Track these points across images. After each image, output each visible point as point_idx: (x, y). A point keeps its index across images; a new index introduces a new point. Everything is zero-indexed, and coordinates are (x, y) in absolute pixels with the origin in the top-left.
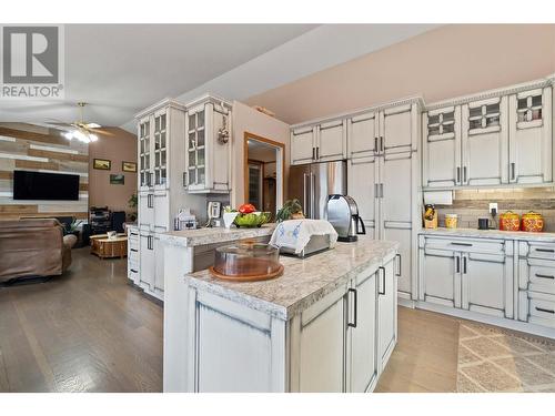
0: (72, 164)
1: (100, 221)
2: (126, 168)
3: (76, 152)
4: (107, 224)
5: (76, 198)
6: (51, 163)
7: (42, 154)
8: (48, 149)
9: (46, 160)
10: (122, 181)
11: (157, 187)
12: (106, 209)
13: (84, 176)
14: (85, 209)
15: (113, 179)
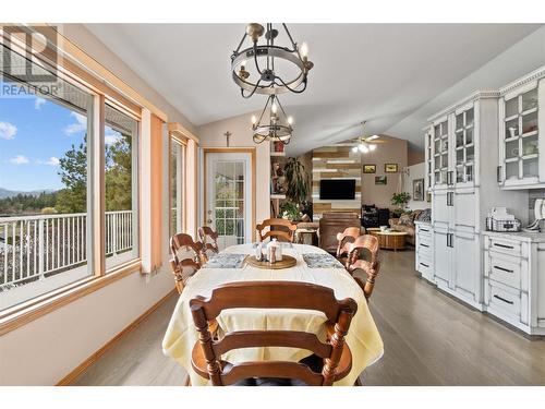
0: (350, 171)
1: (370, 216)
2: (388, 170)
3: (353, 162)
4: (375, 219)
5: (353, 198)
6: (339, 172)
7: (333, 166)
8: (338, 162)
9: (335, 170)
10: (385, 182)
11: (459, 185)
12: (373, 207)
13: (358, 179)
14: (359, 207)
15: (378, 180)
